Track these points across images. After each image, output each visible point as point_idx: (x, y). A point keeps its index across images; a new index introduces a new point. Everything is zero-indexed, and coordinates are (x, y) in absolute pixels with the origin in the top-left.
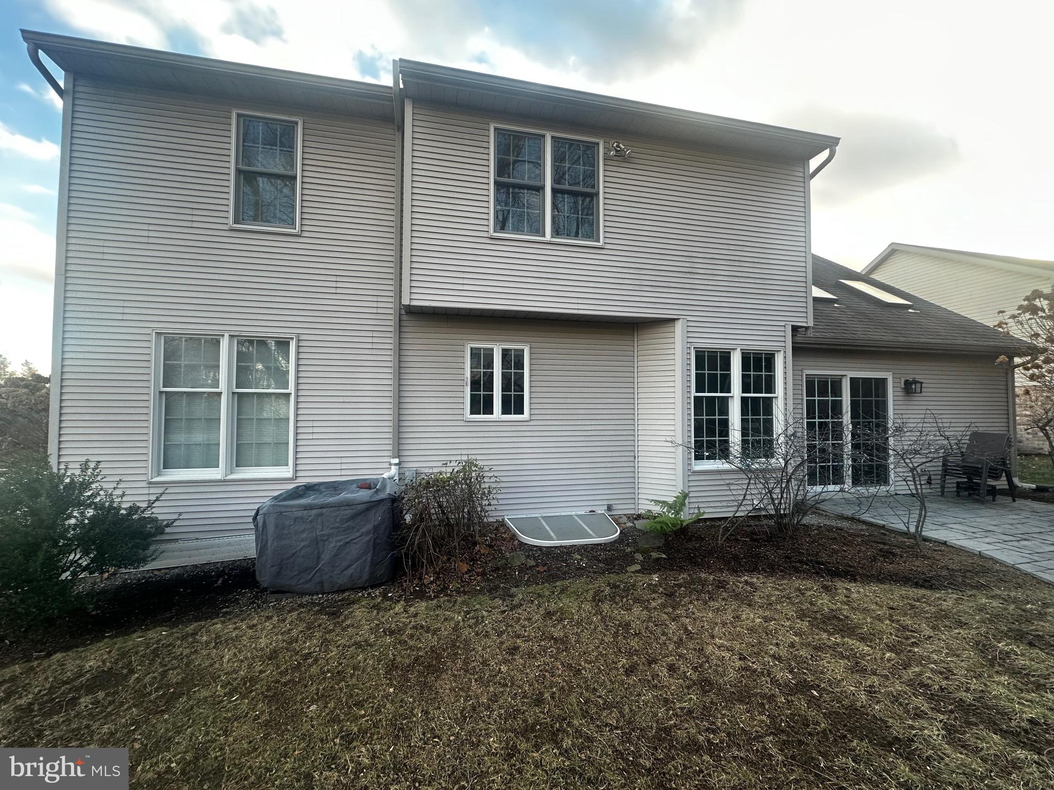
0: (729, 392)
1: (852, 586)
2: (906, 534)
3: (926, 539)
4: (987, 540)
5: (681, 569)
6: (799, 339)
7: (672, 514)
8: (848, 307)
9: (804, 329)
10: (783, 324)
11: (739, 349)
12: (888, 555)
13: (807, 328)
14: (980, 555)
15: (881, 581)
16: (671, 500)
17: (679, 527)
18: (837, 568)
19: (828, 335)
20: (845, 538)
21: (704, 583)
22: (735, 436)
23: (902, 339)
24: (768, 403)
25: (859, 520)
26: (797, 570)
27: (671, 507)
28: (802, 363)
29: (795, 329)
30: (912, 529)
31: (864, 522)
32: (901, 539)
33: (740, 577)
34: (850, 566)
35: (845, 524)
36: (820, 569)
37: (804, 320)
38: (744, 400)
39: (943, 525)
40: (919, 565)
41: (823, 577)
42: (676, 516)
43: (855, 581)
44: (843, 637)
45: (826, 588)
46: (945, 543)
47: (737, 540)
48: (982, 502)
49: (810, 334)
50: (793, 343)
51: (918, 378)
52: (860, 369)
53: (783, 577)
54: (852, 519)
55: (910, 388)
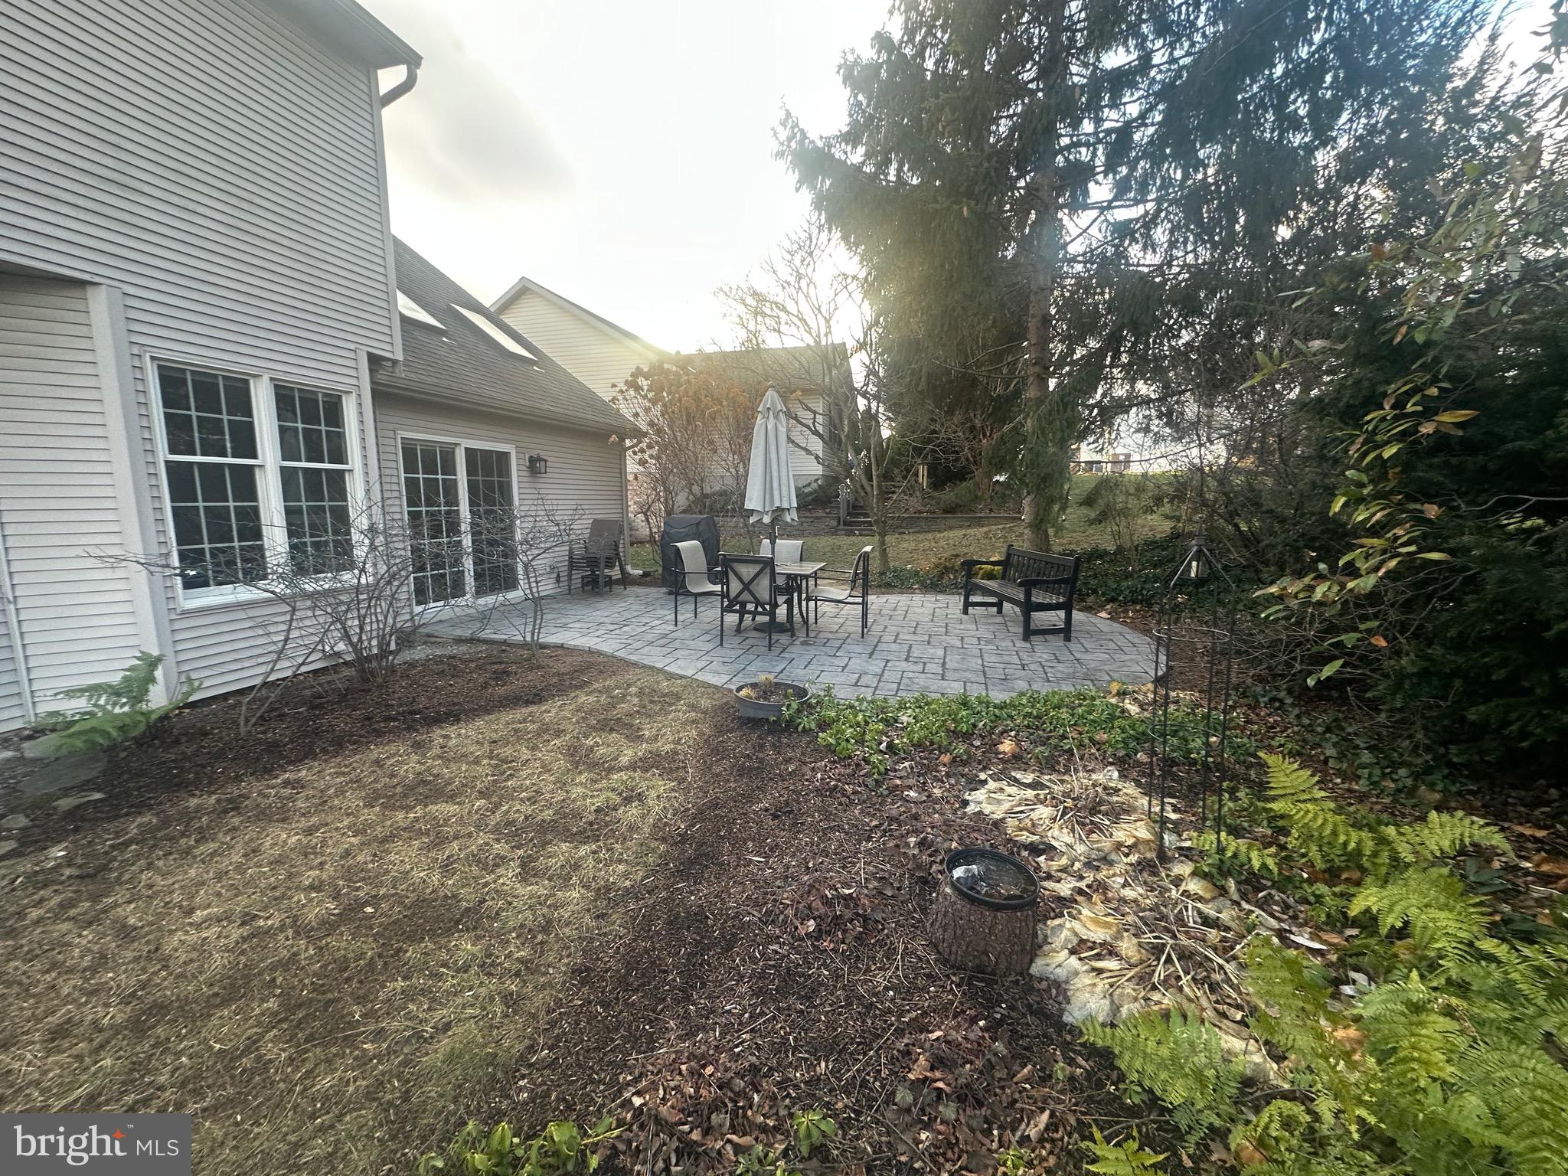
0: (255, 457)
1: (452, 731)
2: (524, 645)
3: (544, 646)
4: (598, 633)
5: (140, 808)
6: (382, 377)
7: (124, 705)
8: (461, 346)
9: (389, 364)
10: (352, 346)
11: (266, 378)
12: (501, 676)
13: (395, 362)
14: (590, 651)
15: (488, 712)
16: (116, 678)
17: (142, 728)
18: (437, 713)
19: (429, 380)
20: (455, 667)
21: (188, 817)
22: (276, 539)
23: (523, 402)
24: (337, 481)
25: (479, 641)
26: (379, 733)
27: (115, 692)
28: (396, 419)
29: (374, 361)
30: (528, 639)
31: (485, 641)
32: (520, 652)
33: (276, 777)
34: (455, 704)
35: (463, 648)
36: (414, 720)
37: (388, 347)
38: (287, 476)
39: (564, 626)
40: (533, 678)
41: (417, 730)
42: (132, 706)
43: (458, 721)
44: (426, 806)
45: (417, 746)
46: (562, 646)
47: (282, 716)
48: (601, 594)
49: (401, 372)
50: (373, 382)
51: (543, 454)
52: (479, 438)
53: (355, 752)
54: (472, 640)
55: (535, 467)
